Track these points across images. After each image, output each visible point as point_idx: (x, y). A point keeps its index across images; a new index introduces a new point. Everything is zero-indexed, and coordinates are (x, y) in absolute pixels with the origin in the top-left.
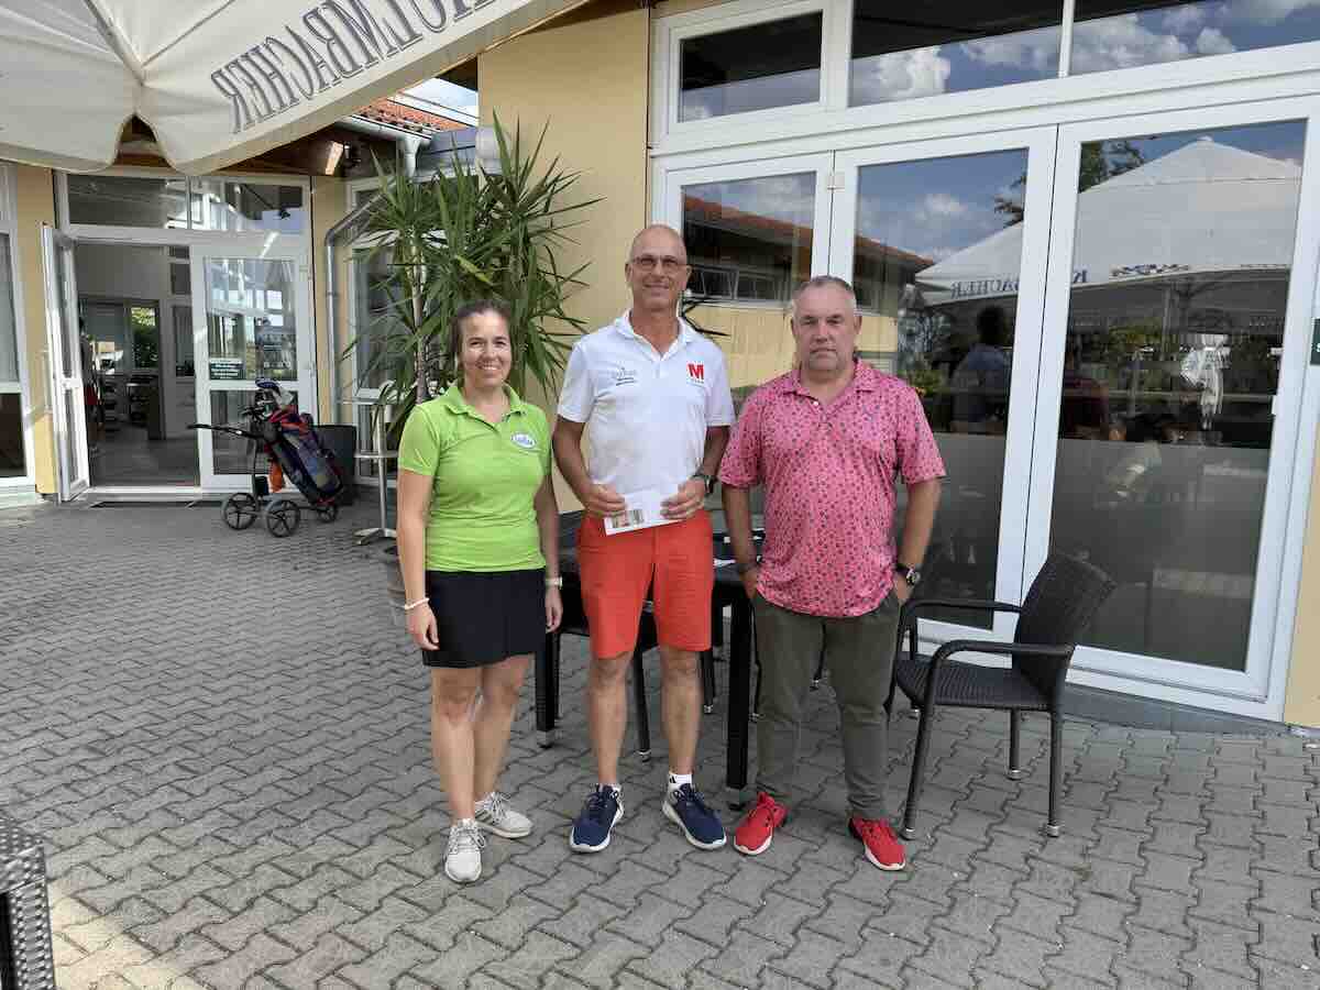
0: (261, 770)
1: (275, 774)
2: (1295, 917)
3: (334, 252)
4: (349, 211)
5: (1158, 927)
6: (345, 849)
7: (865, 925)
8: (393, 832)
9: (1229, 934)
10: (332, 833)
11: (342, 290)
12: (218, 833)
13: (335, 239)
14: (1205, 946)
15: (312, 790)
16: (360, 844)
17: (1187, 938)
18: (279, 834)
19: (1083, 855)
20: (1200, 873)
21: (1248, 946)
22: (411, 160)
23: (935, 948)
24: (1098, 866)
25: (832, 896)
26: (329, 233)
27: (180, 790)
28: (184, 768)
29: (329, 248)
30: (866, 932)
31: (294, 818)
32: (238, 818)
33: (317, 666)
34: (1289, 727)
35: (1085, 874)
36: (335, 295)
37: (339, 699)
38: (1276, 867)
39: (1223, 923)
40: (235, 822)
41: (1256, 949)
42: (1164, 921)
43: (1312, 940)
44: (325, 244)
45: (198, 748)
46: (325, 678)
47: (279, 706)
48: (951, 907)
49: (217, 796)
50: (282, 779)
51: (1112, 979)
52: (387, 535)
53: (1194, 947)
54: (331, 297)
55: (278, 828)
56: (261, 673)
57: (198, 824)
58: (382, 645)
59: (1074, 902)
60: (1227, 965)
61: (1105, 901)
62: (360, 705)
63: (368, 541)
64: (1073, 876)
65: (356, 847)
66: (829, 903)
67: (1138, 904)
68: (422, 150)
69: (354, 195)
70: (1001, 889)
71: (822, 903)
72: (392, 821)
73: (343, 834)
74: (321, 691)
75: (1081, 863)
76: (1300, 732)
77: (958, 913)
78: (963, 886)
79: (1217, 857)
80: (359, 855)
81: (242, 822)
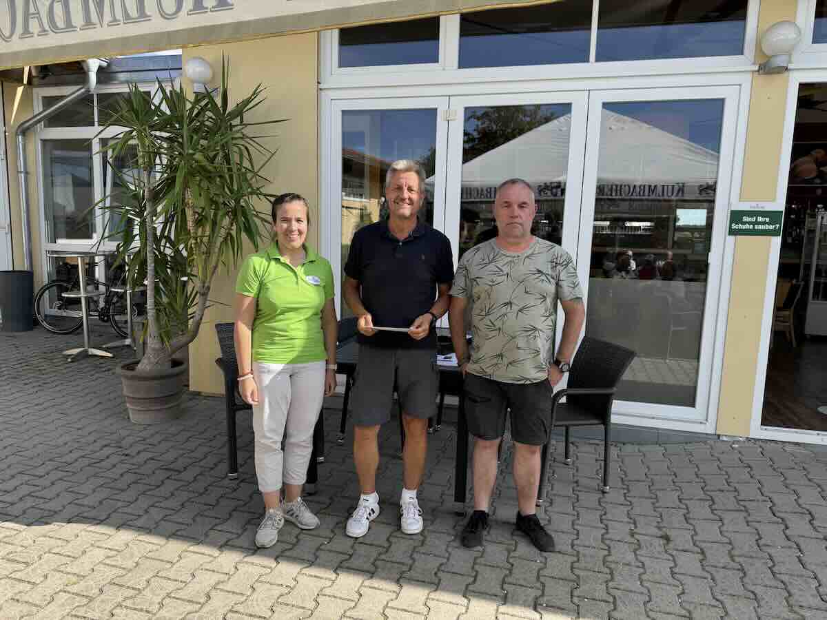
0: (84, 552)
1: (99, 554)
2: (782, 547)
3: (24, 140)
4: (36, 112)
5: (721, 565)
6: (190, 607)
7: (572, 597)
8: (221, 586)
9: (758, 564)
10: (173, 595)
11: (31, 169)
12: (73, 613)
13: (24, 131)
14: (751, 572)
15: (137, 564)
16: (202, 601)
17: (739, 570)
18: (129, 603)
19: (659, 528)
20: (724, 528)
21: (769, 568)
22: (93, 77)
23: (618, 602)
24: (672, 533)
25: (542, 579)
26: (19, 127)
27: (19, 580)
28: (13, 561)
29: (20, 137)
30: (576, 600)
31: (133, 589)
32: (87, 597)
33: (87, 461)
34: (719, 436)
35: (667, 539)
36: (27, 173)
37: (119, 485)
38: (759, 519)
39: (751, 557)
40: (85, 601)
41: (775, 569)
42: (722, 561)
43: (797, 560)
44: (17, 134)
45: (16, 542)
46: (97, 470)
47: (70, 497)
48: (611, 574)
49: (56, 581)
50: (108, 557)
51: (718, 603)
52: (90, 354)
53: (745, 573)
54: (23, 175)
55: (126, 599)
56: (41, 471)
57: (52, 607)
58: (131, 439)
59: (671, 558)
60: (768, 583)
61: (685, 553)
62: (141, 488)
63: (75, 359)
64: (662, 542)
65: (200, 603)
66: (543, 585)
67: (703, 553)
68: (101, 70)
69: (40, 98)
70: (630, 557)
71: (538, 585)
72: (216, 578)
73: (180, 594)
74: (101, 481)
75: (660, 533)
76: (725, 439)
77: (617, 577)
78: (609, 559)
79: (727, 517)
80: (204, 610)
81: (91, 599)
